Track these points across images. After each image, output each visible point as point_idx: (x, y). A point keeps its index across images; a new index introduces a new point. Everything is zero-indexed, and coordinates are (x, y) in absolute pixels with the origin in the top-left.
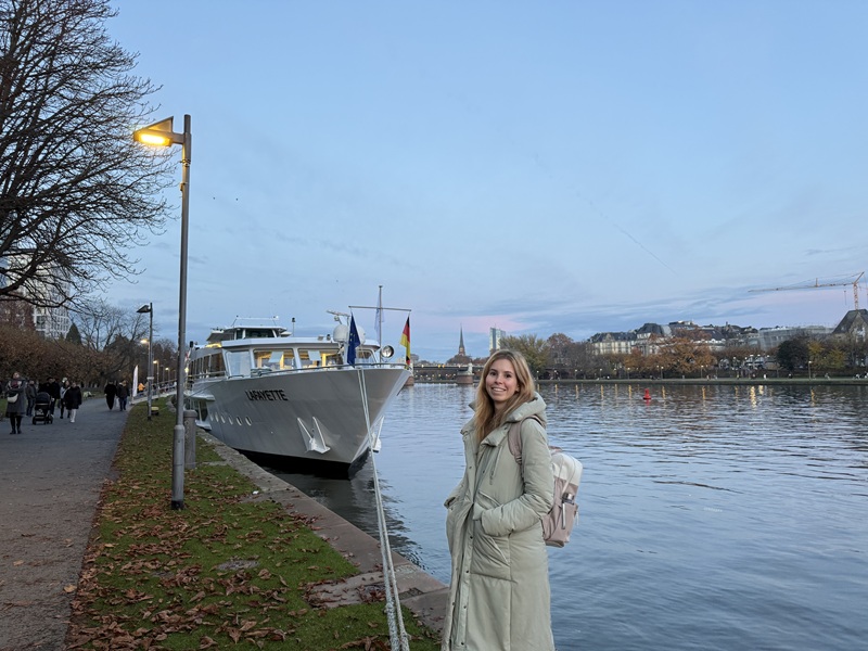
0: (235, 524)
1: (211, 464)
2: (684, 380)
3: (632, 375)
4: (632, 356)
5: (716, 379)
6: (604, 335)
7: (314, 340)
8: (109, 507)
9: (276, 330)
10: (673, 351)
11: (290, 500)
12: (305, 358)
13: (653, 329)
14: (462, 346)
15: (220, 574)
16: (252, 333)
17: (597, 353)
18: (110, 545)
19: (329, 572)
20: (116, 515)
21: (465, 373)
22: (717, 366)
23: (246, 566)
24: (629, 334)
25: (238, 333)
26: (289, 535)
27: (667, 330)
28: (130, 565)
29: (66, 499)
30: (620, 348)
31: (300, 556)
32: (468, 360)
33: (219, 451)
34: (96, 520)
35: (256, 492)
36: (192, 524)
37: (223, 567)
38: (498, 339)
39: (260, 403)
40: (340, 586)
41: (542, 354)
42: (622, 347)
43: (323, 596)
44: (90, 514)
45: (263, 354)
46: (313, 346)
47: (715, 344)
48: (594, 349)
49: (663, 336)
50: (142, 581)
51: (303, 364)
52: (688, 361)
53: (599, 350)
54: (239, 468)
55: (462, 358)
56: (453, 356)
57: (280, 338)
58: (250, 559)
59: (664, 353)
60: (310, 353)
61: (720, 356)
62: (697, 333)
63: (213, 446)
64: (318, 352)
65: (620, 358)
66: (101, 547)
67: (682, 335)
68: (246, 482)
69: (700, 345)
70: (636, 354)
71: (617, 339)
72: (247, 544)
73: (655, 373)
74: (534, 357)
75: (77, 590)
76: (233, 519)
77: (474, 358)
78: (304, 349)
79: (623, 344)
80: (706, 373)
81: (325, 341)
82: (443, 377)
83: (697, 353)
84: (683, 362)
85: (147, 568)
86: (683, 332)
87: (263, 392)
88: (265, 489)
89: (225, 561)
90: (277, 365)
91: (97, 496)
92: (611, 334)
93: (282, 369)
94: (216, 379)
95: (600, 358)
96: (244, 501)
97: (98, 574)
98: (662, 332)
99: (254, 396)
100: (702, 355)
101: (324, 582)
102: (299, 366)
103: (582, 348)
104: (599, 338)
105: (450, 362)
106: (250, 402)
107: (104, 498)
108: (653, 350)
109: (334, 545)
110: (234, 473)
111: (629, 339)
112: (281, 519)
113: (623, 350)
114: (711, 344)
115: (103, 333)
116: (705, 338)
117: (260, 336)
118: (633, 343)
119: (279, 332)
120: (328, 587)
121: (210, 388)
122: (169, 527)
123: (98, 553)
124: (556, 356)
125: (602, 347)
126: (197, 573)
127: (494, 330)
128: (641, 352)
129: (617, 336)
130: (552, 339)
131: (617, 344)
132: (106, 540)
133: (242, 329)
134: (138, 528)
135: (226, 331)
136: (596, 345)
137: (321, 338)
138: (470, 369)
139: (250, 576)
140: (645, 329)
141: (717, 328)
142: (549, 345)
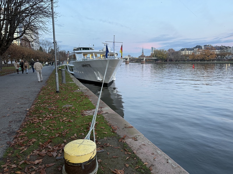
0: (70, 97)
1: (70, 82)
2: (206, 62)
3: (191, 61)
4: (192, 55)
5: (216, 62)
6: (184, 49)
7: (98, 51)
8: (42, 92)
9: (90, 48)
10: (204, 54)
11: (86, 91)
12: (96, 56)
13: (199, 47)
14: (143, 52)
15: (63, 108)
16: (84, 49)
17: (182, 54)
18: (39, 100)
19: (89, 108)
20: (43, 94)
21: (143, 60)
22: (217, 58)
23: (69, 106)
24: (192, 49)
25: (80, 49)
26: (82, 100)
27: (203, 47)
28: (43, 105)
29: (33, 90)
30: (189, 53)
31: (83, 104)
32: (144, 56)
33: (73, 79)
34: (38, 95)
35: (78, 90)
36: (60, 96)
37: (64, 106)
38: (153, 50)
39: (85, 68)
40: (90, 111)
41: (166, 55)
42: (189, 52)
43: (85, 113)
44: (37, 93)
45: (86, 55)
46: (98, 53)
47: (217, 52)
48: (181, 53)
49: (202, 49)
50: (44, 108)
51: (96, 58)
52: (208, 56)
53: (182, 53)
54: (77, 84)
55: (143, 56)
56: (140, 56)
57: (91, 50)
58: (71, 105)
59: (201, 54)
60: (97, 54)
61: (218, 55)
62: (212, 48)
63: (72, 78)
64: (99, 54)
65: (188, 56)
66: (37, 101)
67: (207, 49)
68: (77, 87)
69: (212, 52)
70: (193, 55)
71: (188, 50)
72: (72, 101)
73: (198, 60)
74: (163, 55)
75: (30, 110)
76: (70, 95)
77: (146, 56)
78: (96, 53)
79: (190, 51)
80: (213, 60)
81: (101, 51)
82: (137, 61)
83: (211, 54)
84: (206, 57)
85: (46, 106)
86: (208, 48)
87: (86, 65)
88: (81, 89)
89: (65, 105)
90: (89, 58)
91: (40, 89)
92: (186, 49)
93: (91, 59)
94: (75, 61)
95: (182, 56)
96: (75, 91)
97: (35, 107)
98: (201, 48)
99: (83, 66)
100: (212, 55)
101: (87, 110)
102: (95, 58)
103: (177, 52)
104: (183, 50)
105: (139, 57)
106: (83, 67)
107: (41, 90)
108: (198, 53)
109: (92, 102)
110: (75, 84)
111: (192, 50)
112: (82, 96)
113: (190, 53)
114: (216, 52)
115: (48, 49)
116: (214, 50)
117: (86, 50)
118: (192, 51)
119: (91, 49)
120: (87, 111)
121: (73, 63)
122: (54, 97)
123: (36, 102)
124: (170, 55)
125: (183, 53)
126: (57, 107)
127: (152, 48)
128: (194, 54)
129: (188, 49)
130: (169, 50)
131: (188, 51)
132: (39, 99)
133: (81, 48)
134: (47, 97)
135: (77, 48)
136: (182, 52)
137: (100, 50)
138: (145, 59)
139: (69, 108)
140: (196, 47)
141: (218, 47)
142: (168, 52)
